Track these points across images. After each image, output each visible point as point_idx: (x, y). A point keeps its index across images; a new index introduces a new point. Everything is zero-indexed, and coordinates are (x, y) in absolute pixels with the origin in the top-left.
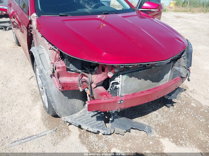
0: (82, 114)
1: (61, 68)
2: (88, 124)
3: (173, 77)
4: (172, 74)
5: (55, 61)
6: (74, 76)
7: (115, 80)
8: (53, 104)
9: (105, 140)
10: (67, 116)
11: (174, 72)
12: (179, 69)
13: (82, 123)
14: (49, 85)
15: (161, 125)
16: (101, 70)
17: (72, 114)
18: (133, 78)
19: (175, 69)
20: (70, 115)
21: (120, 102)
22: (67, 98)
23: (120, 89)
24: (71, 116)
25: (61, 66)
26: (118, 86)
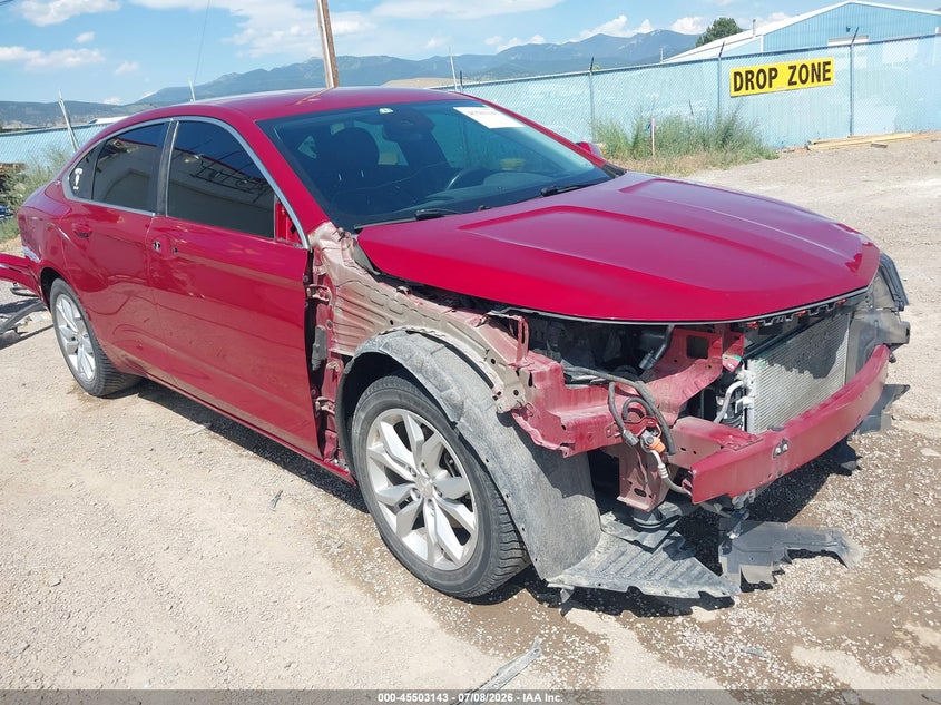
0: (613, 549)
1: (547, 376)
2: (657, 577)
3: (859, 351)
4: (856, 341)
5: (519, 359)
6: (587, 397)
7: (737, 380)
8: (523, 526)
9: (743, 633)
10: (566, 571)
11: (862, 332)
12: (876, 321)
13: (633, 578)
14: (501, 453)
15: (882, 536)
16: (685, 356)
17: (579, 559)
18: (777, 366)
19: (863, 323)
20: (574, 564)
21: (781, 447)
22: (558, 492)
23: (751, 413)
24: (577, 566)
25: (546, 368)
26: (745, 400)
